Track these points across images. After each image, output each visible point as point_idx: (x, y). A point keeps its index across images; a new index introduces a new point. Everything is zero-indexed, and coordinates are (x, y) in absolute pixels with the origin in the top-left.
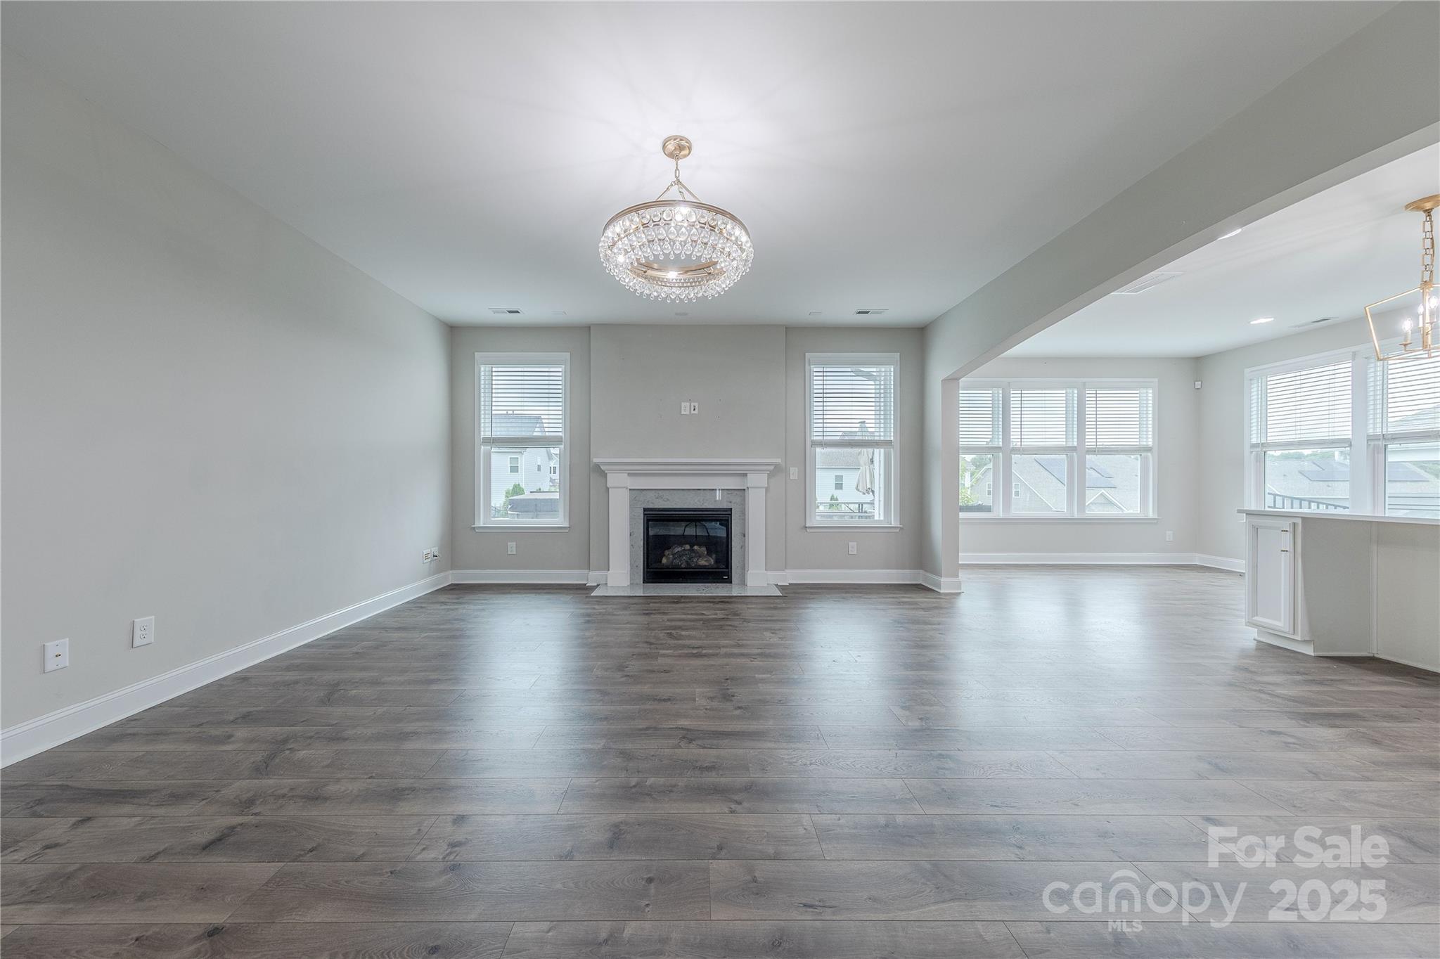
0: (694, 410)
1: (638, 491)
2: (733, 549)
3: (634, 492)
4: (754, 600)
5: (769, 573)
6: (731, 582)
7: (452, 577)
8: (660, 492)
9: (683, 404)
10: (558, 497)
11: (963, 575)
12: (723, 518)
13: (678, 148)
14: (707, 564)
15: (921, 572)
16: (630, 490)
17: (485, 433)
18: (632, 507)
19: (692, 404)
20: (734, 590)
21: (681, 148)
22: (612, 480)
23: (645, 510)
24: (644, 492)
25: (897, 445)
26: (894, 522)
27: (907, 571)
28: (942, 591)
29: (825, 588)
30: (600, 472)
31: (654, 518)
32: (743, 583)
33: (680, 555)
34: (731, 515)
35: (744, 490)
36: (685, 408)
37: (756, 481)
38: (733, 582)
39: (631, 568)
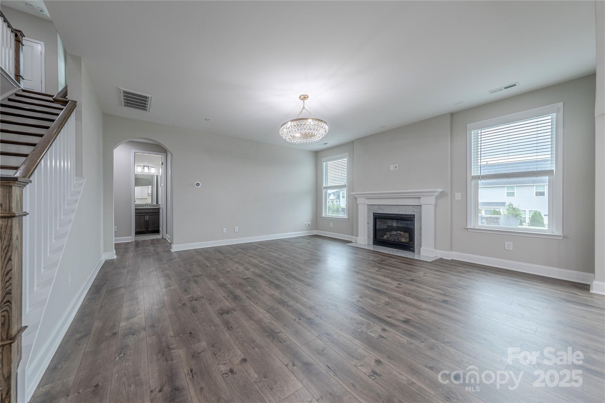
0: (396, 168)
3: (370, 206)
5: (437, 251)
7: (316, 232)
8: (380, 206)
13: (304, 98)
14: (405, 241)
16: (368, 205)
18: (368, 212)
21: (305, 98)
31: (378, 218)
34: (414, 218)
35: (421, 205)
36: (392, 168)
39: (368, 238)
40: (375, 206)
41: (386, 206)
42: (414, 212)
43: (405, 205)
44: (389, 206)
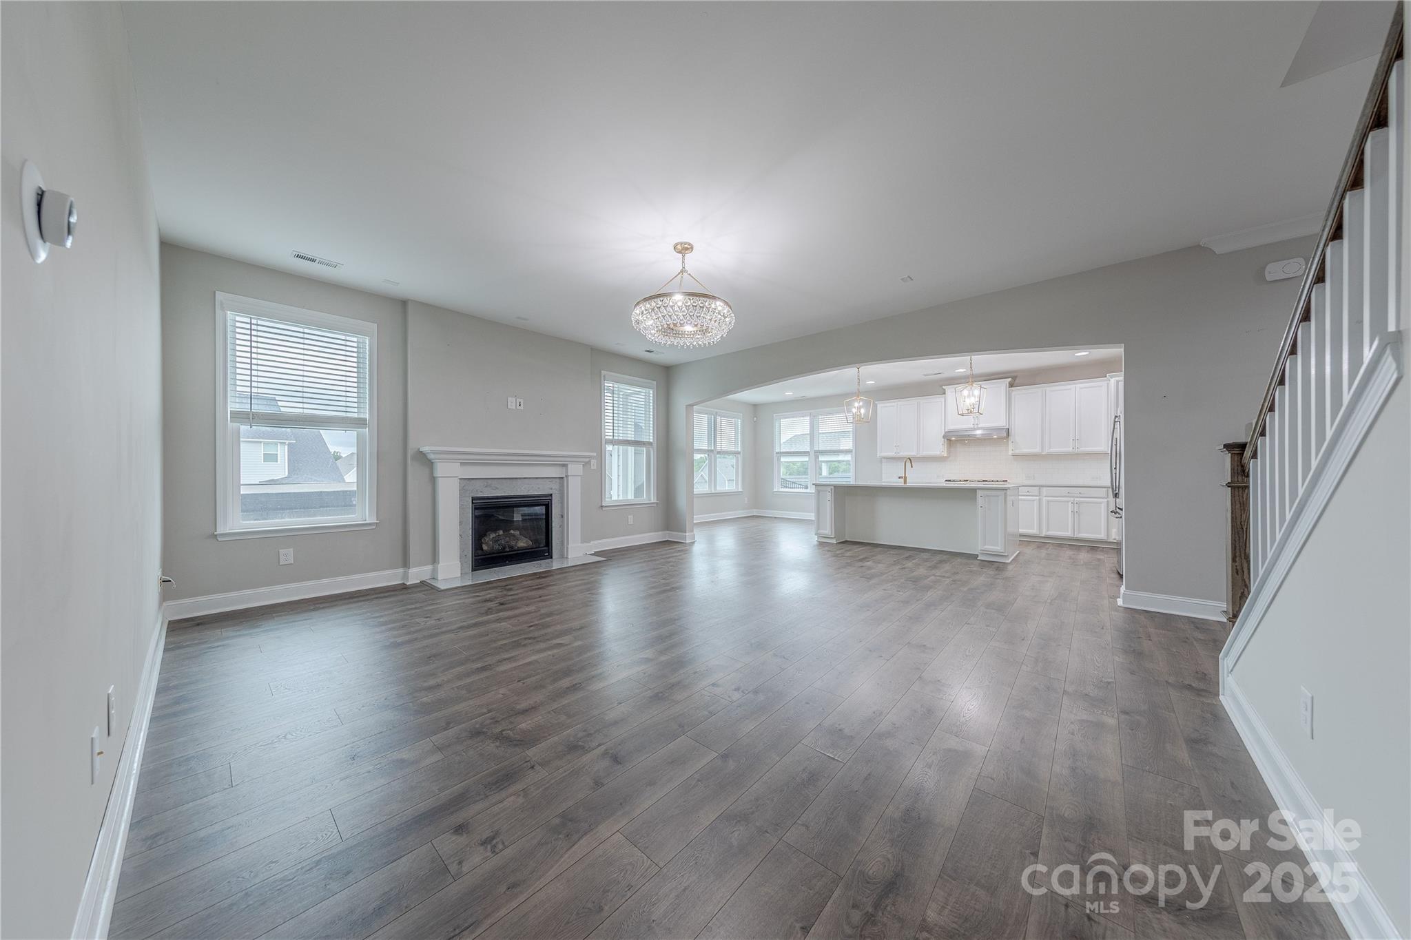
1: (466, 481)
2: (553, 529)
4: (571, 569)
6: (551, 558)
8: (490, 481)
9: (510, 399)
10: (355, 489)
11: (696, 531)
12: (545, 503)
14: (525, 545)
15: (667, 532)
16: (460, 479)
17: (233, 405)
19: (518, 400)
20: (556, 564)
22: (441, 469)
23: (473, 499)
24: (473, 481)
25: (655, 445)
26: (653, 499)
27: (660, 533)
28: (687, 542)
29: (627, 550)
30: (425, 461)
32: (563, 556)
33: (496, 540)
34: (551, 500)
36: (512, 404)
37: (575, 469)
38: (554, 557)
40: (478, 481)
41: (504, 481)
42: (551, 489)
43: (537, 478)
44: (508, 480)
